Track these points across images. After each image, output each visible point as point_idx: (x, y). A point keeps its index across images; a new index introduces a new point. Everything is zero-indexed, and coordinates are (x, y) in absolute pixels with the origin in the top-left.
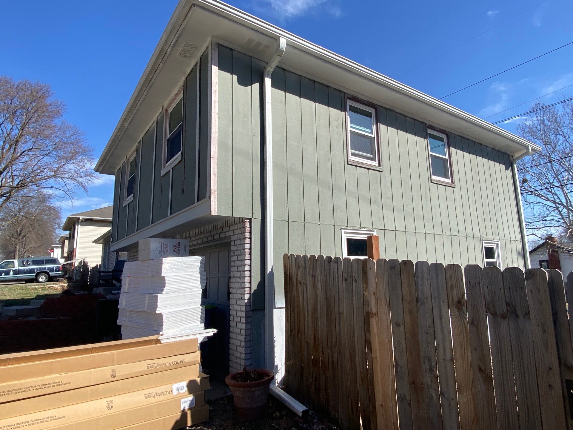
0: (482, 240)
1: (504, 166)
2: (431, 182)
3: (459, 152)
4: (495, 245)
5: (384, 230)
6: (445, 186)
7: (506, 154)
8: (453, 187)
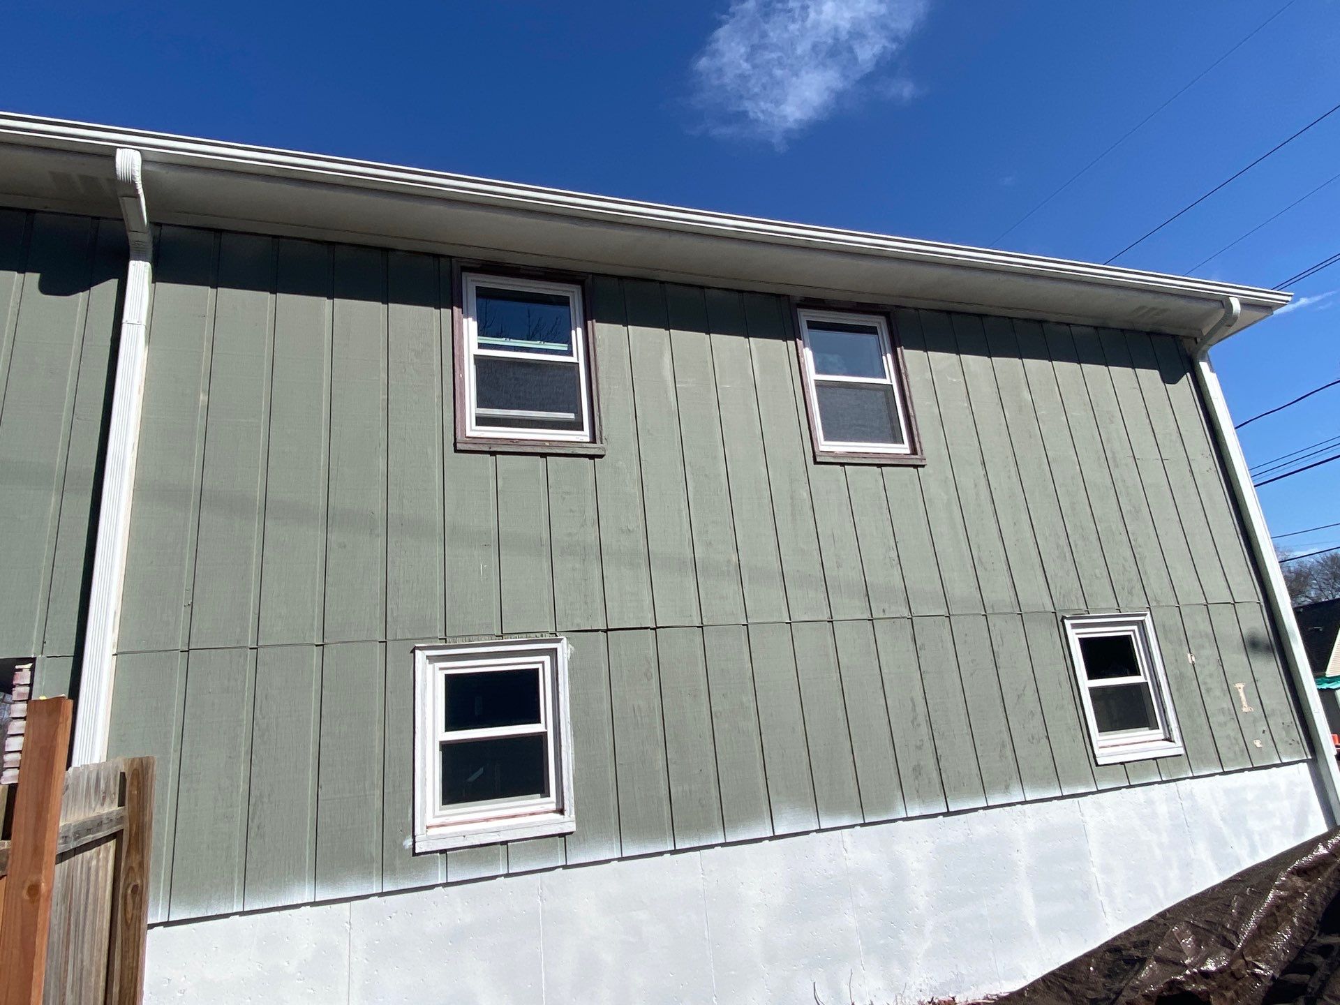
0: (1063, 618)
1: (1156, 373)
2: (816, 462)
3: (943, 360)
4: (1135, 628)
5: (606, 631)
6: (879, 466)
7: (1159, 334)
8: (916, 467)
